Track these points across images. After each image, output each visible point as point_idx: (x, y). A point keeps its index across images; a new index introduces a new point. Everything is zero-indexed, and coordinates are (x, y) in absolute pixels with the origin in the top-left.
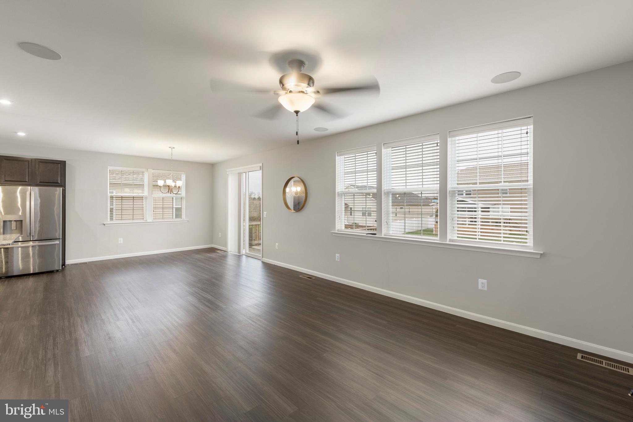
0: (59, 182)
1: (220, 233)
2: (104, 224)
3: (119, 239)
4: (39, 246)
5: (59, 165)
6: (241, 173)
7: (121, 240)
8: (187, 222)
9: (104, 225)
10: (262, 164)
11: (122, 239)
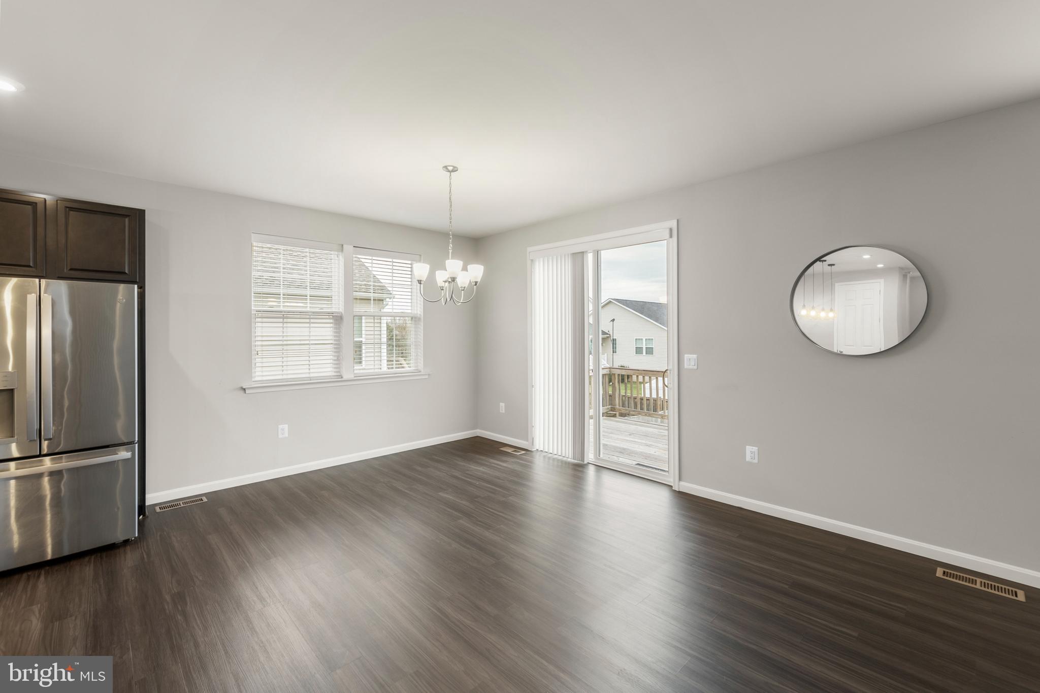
0: (127, 271)
1: (502, 405)
2: (244, 389)
3: (281, 427)
4: (71, 470)
5: (127, 220)
6: (583, 252)
7: (283, 430)
8: (427, 377)
9: (242, 392)
10: (676, 221)
11: (286, 427)
